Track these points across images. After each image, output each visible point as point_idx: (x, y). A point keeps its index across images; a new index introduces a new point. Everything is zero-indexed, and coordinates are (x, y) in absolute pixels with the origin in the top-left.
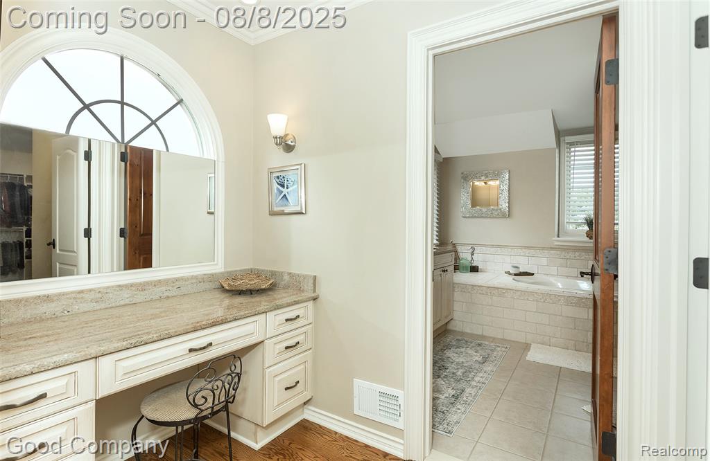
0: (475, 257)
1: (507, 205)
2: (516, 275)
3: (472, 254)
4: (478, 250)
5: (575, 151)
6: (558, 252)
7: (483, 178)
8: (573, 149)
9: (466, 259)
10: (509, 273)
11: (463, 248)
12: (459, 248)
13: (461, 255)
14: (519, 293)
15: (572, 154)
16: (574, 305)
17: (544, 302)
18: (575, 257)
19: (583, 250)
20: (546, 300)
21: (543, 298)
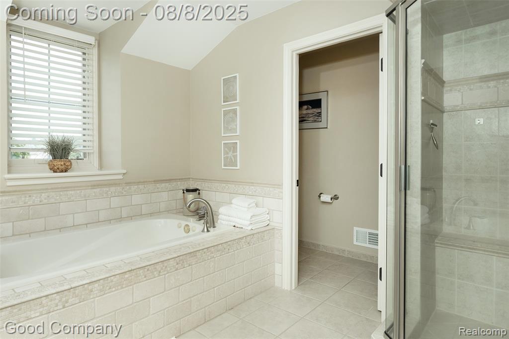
5: (23, 43)
6: (14, 197)
8: (16, 37)
15: (15, 44)
16: (114, 289)
17: (64, 307)
18: (41, 201)
19: (52, 189)
20: (67, 302)
21: (60, 301)
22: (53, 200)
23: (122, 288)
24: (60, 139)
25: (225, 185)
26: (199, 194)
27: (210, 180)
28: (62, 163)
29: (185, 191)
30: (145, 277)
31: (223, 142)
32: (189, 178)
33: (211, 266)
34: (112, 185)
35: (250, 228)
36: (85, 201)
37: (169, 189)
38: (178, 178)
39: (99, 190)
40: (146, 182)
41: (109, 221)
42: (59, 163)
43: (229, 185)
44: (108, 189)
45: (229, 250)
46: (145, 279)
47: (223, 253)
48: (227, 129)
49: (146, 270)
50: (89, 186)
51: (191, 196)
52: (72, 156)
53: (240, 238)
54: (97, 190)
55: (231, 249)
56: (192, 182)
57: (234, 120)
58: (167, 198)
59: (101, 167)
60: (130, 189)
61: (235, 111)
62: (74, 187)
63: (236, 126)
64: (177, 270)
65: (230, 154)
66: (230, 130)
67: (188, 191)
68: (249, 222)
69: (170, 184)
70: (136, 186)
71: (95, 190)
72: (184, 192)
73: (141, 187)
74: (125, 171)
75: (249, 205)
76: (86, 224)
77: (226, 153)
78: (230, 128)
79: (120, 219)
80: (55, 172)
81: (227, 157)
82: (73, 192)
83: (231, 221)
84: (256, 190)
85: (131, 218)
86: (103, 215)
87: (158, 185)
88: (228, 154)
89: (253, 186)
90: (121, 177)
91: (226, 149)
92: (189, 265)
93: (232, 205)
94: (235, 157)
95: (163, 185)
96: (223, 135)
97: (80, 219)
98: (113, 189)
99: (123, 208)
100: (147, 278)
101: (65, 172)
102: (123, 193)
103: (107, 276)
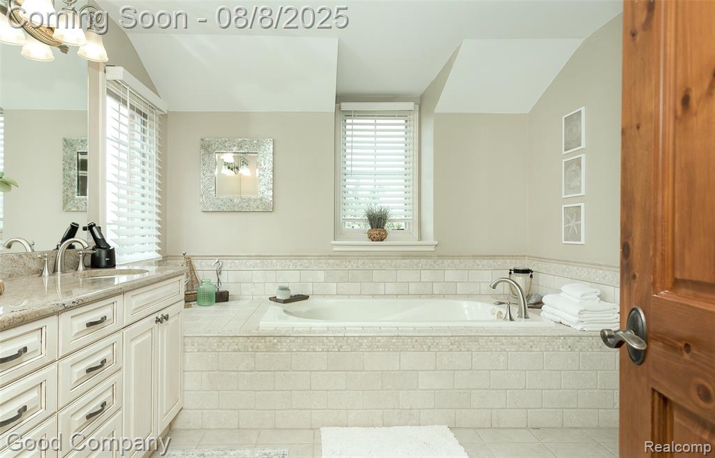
0: (223, 278)
1: (271, 193)
2: (285, 301)
3: (219, 273)
4: (227, 265)
5: (352, 124)
6: (338, 261)
7: (235, 149)
8: (348, 121)
9: (209, 282)
10: (274, 299)
11: (204, 263)
12: (197, 264)
13: (200, 275)
14: (299, 340)
15: (348, 127)
16: (381, 350)
17: (339, 351)
18: (358, 267)
19: (367, 256)
20: (341, 347)
21: (336, 344)
22: (367, 267)
23: (389, 351)
24: (378, 210)
25: (564, 266)
26: (531, 276)
27: (546, 259)
28: (377, 232)
29: (512, 272)
30: (413, 347)
31: (563, 206)
32: (524, 256)
33: (501, 360)
34: (423, 256)
35: (579, 327)
36: (395, 272)
37: (493, 268)
38: (508, 254)
39: (409, 261)
40: (462, 256)
41: (419, 295)
42: (376, 232)
43: (571, 267)
44: (418, 261)
45: (531, 347)
46: (412, 349)
47: (521, 349)
48: (569, 188)
49: (414, 341)
50: (398, 256)
51: (520, 279)
52: (387, 226)
53: (554, 337)
54: (407, 261)
55: (536, 347)
56: (527, 261)
57: (577, 174)
58: (490, 278)
59: (420, 238)
60: (443, 262)
61: (578, 161)
62: (386, 256)
63: (580, 181)
64: (451, 350)
65: (573, 223)
66: (573, 188)
67: (517, 271)
68: (577, 319)
69: (494, 261)
70: (450, 261)
71: (405, 261)
72: (510, 273)
73: (456, 261)
74: (437, 243)
75: (583, 296)
76: (397, 295)
77: (567, 222)
78: (572, 186)
79: (432, 295)
80: (373, 241)
81: (569, 227)
82: (384, 261)
83: (556, 315)
84: (606, 276)
85: (443, 296)
86: (413, 288)
87: (478, 261)
88: (569, 222)
89: (601, 269)
90: (432, 249)
91: (568, 216)
92: (468, 350)
93: (562, 294)
94: (579, 226)
95: (485, 262)
96: (564, 197)
97: (390, 288)
98: (423, 261)
99: (435, 284)
100: (415, 349)
101: (381, 241)
102: (434, 267)
103: (375, 335)
